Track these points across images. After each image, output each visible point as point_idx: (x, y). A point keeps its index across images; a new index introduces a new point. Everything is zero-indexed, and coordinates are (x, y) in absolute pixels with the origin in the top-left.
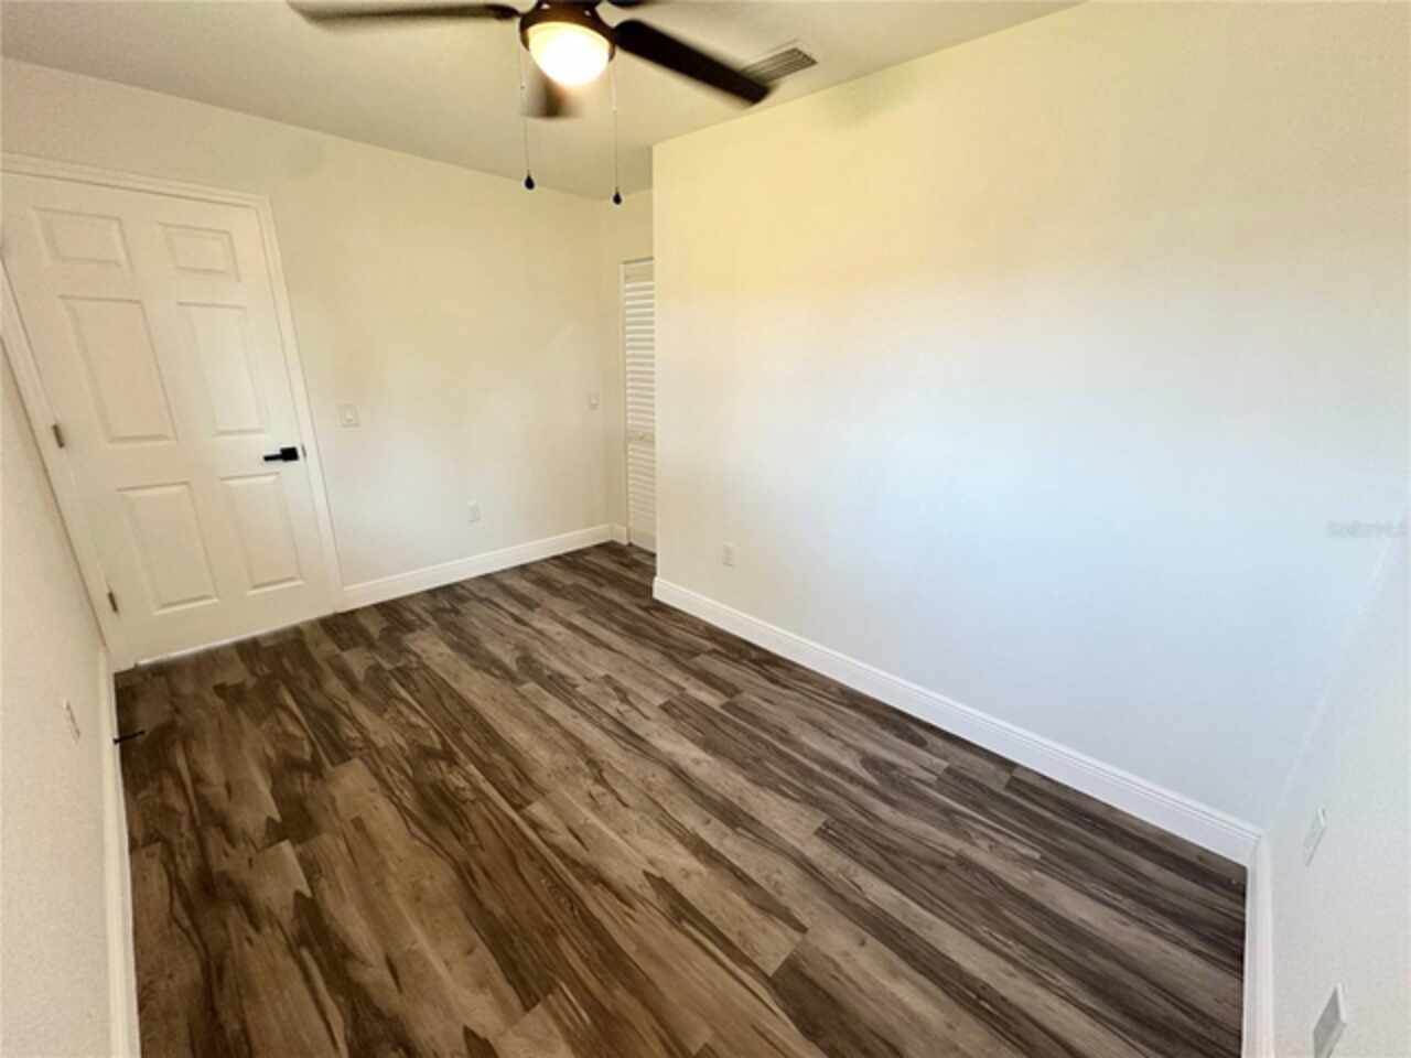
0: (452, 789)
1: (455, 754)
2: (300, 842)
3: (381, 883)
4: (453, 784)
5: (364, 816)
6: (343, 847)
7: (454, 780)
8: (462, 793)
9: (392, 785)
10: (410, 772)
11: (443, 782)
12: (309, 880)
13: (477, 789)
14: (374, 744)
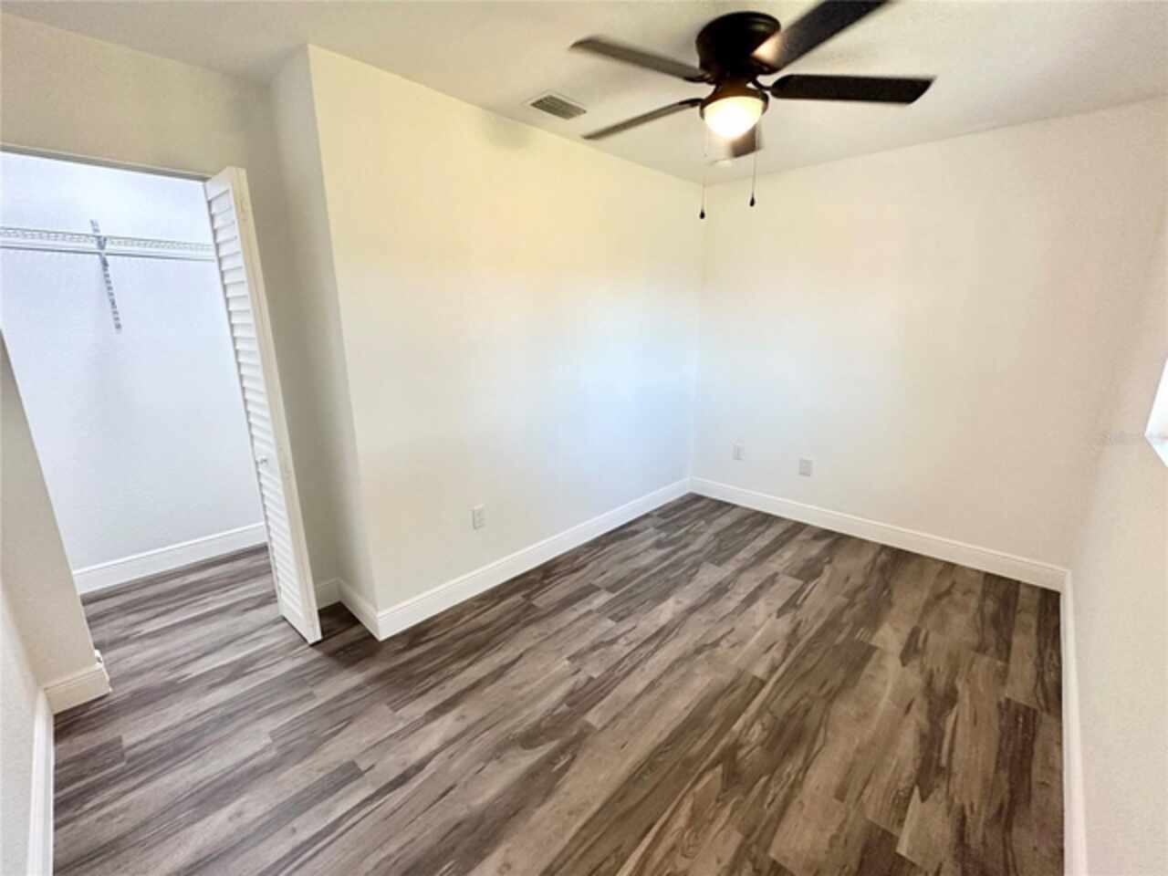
0: (766, 733)
1: (724, 749)
2: (891, 836)
3: (873, 743)
4: (760, 735)
5: (832, 793)
6: (868, 791)
7: (756, 736)
8: (767, 725)
9: (786, 789)
10: (763, 780)
11: (762, 744)
12: (908, 798)
13: (759, 714)
14: (741, 846)
